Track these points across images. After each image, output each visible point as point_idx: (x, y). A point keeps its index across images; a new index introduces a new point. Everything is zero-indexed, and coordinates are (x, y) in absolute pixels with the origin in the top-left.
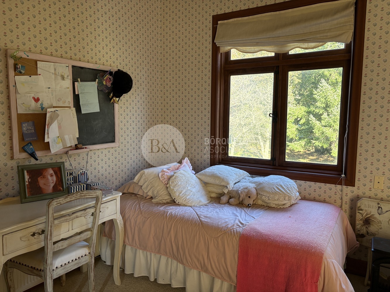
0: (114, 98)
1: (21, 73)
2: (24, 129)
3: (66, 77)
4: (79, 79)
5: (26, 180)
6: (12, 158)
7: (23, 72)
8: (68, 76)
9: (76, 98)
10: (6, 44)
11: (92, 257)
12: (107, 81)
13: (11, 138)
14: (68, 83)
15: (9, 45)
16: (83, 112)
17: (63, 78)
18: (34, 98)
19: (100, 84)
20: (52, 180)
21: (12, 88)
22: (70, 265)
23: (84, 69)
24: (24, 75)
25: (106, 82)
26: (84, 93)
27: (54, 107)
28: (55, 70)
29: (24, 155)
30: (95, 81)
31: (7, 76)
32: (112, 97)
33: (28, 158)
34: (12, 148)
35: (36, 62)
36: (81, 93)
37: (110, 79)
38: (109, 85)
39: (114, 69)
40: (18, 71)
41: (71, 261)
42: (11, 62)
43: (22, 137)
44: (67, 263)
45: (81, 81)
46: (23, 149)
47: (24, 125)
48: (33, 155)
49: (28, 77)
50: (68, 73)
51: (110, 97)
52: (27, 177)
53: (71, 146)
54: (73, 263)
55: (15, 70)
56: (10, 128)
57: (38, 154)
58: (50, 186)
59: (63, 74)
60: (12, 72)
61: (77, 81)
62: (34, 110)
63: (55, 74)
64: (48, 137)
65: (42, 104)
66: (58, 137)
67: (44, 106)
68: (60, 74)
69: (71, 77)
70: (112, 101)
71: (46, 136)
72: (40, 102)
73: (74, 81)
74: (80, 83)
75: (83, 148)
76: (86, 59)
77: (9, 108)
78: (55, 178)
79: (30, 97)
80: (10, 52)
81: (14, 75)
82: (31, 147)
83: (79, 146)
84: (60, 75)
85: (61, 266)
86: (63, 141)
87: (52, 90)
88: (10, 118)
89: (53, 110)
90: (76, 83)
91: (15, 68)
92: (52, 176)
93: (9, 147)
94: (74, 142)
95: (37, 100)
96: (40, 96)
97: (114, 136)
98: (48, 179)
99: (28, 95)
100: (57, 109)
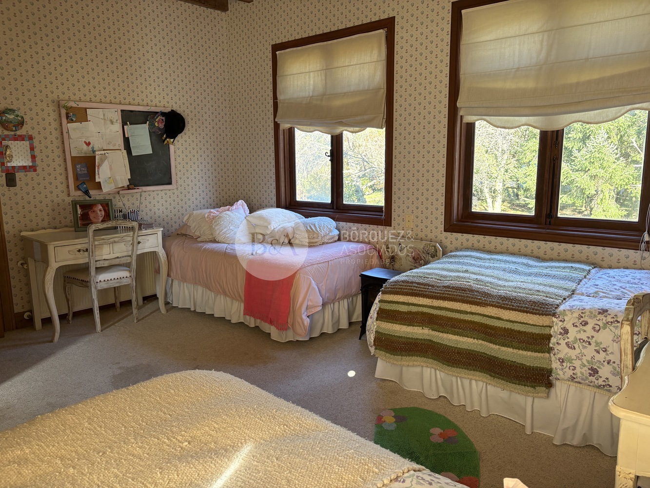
0: (168, 140)
1: (72, 120)
2: (78, 170)
3: (115, 121)
4: (128, 123)
5: (79, 212)
6: (69, 195)
7: (74, 119)
8: (117, 120)
9: (127, 141)
10: (58, 96)
11: (132, 279)
12: (160, 123)
13: (67, 178)
14: (118, 127)
15: (62, 97)
16: (134, 154)
17: (112, 122)
18: (85, 142)
19: (152, 126)
20: (101, 214)
21: (65, 134)
22: (111, 282)
23: (134, 112)
24: (75, 122)
25: (158, 123)
26: (134, 135)
27: (104, 150)
28: (104, 115)
29: (79, 193)
30: (146, 123)
31: (61, 125)
32: (166, 139)
33: (83, 196)
34: (68, 187)
35: (86, 109)
36: (131, 136)
37: (163, 120)
38: (162, 126)
39: (168, 110)
40: (70, 120)
41: (113, 279)
42: (63, 112)
43: (77, 177)
44: (109, 279)
45: (130, 124)
46: (78, 188)
47: (78, 167)
48: (86, 193)
49: (79, 123)
50: (118, 117)
51: (163, 138)
52: (79, 211)
53: (123, 187)
54: (115, 281)
55: (67, 119)
56: (66, 169)
57: (92, 192)
58: (99, 219)
59: (112, 119)
60: (64, 121)
61: (127, 124)
62: (86, 153)
63: (104, 119)
64: (99, 178)
65: (93, 148)
66: (110, 178)
67: (95, 149)
68: (109, 118)
69: (120, 121)
70: (166, 142)
71: (97, 177)
72: (91, 146)
73: (124, 124)
74: (130, 126)
75: (135, 189)
76: (136, 102)
77: (64, 151)
78: (103, 213)
79: (81, 141)
80: (62, 103)
81: (66, 122)
82: (85, 186)
83: (130, 187)
84: (109, 120)
85: (105, 281)
86: (115, 181)
87: (102, 135)
88: (65, 160)
89: (103, 152)
90: (125, 127)
91: (67, 117)
92: (101, 211)
93: (66, 185)
94: (126, 183)
95: (88, 144)
96: (91, 140)
97: (171, 178)
98: (97, 213)
99: (80, 140)
100: (108, 152)
